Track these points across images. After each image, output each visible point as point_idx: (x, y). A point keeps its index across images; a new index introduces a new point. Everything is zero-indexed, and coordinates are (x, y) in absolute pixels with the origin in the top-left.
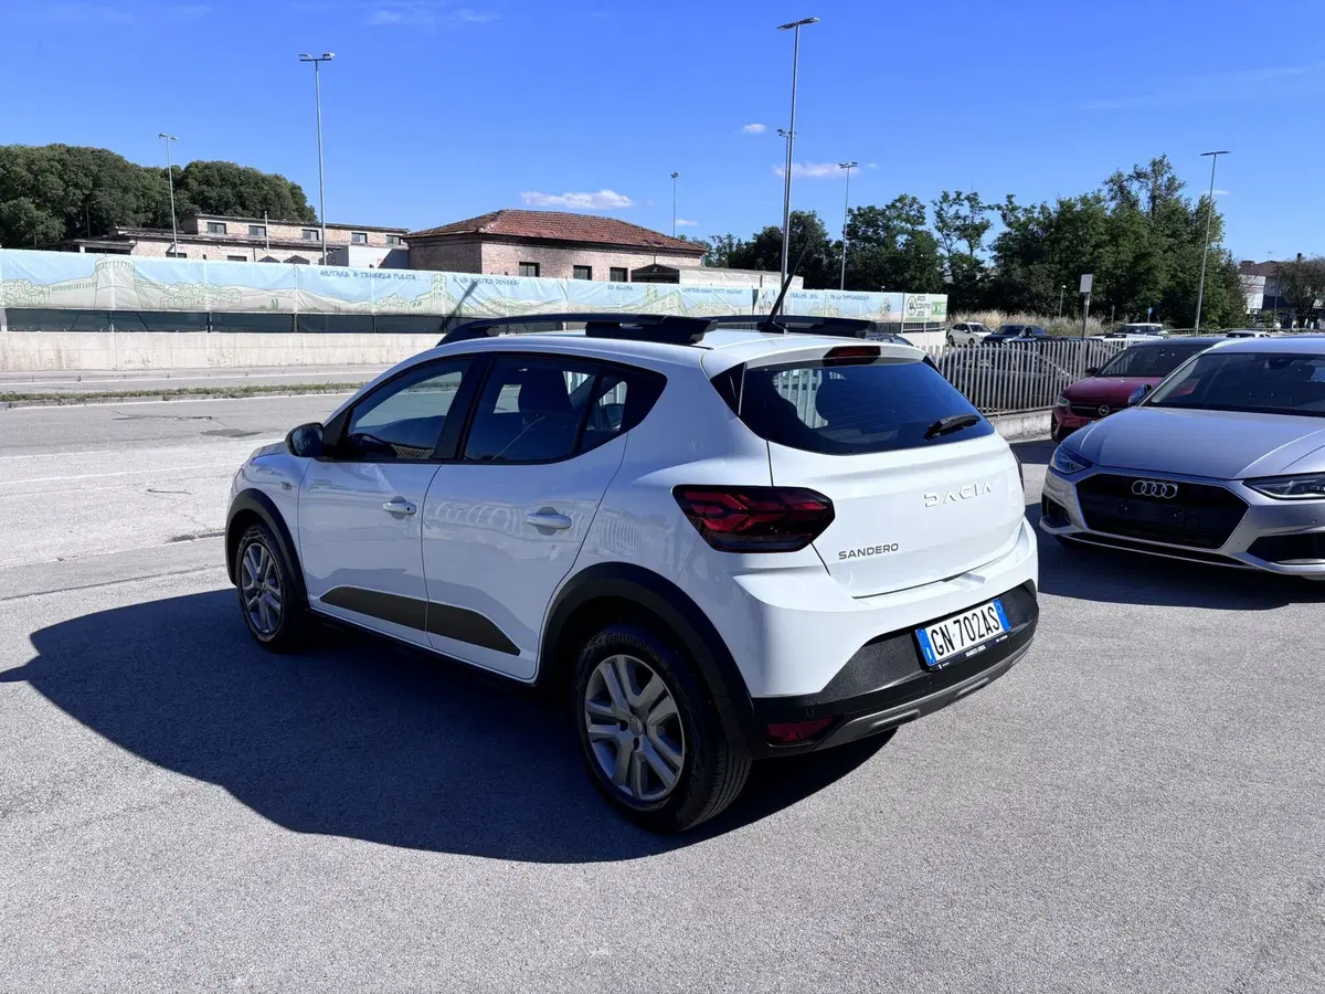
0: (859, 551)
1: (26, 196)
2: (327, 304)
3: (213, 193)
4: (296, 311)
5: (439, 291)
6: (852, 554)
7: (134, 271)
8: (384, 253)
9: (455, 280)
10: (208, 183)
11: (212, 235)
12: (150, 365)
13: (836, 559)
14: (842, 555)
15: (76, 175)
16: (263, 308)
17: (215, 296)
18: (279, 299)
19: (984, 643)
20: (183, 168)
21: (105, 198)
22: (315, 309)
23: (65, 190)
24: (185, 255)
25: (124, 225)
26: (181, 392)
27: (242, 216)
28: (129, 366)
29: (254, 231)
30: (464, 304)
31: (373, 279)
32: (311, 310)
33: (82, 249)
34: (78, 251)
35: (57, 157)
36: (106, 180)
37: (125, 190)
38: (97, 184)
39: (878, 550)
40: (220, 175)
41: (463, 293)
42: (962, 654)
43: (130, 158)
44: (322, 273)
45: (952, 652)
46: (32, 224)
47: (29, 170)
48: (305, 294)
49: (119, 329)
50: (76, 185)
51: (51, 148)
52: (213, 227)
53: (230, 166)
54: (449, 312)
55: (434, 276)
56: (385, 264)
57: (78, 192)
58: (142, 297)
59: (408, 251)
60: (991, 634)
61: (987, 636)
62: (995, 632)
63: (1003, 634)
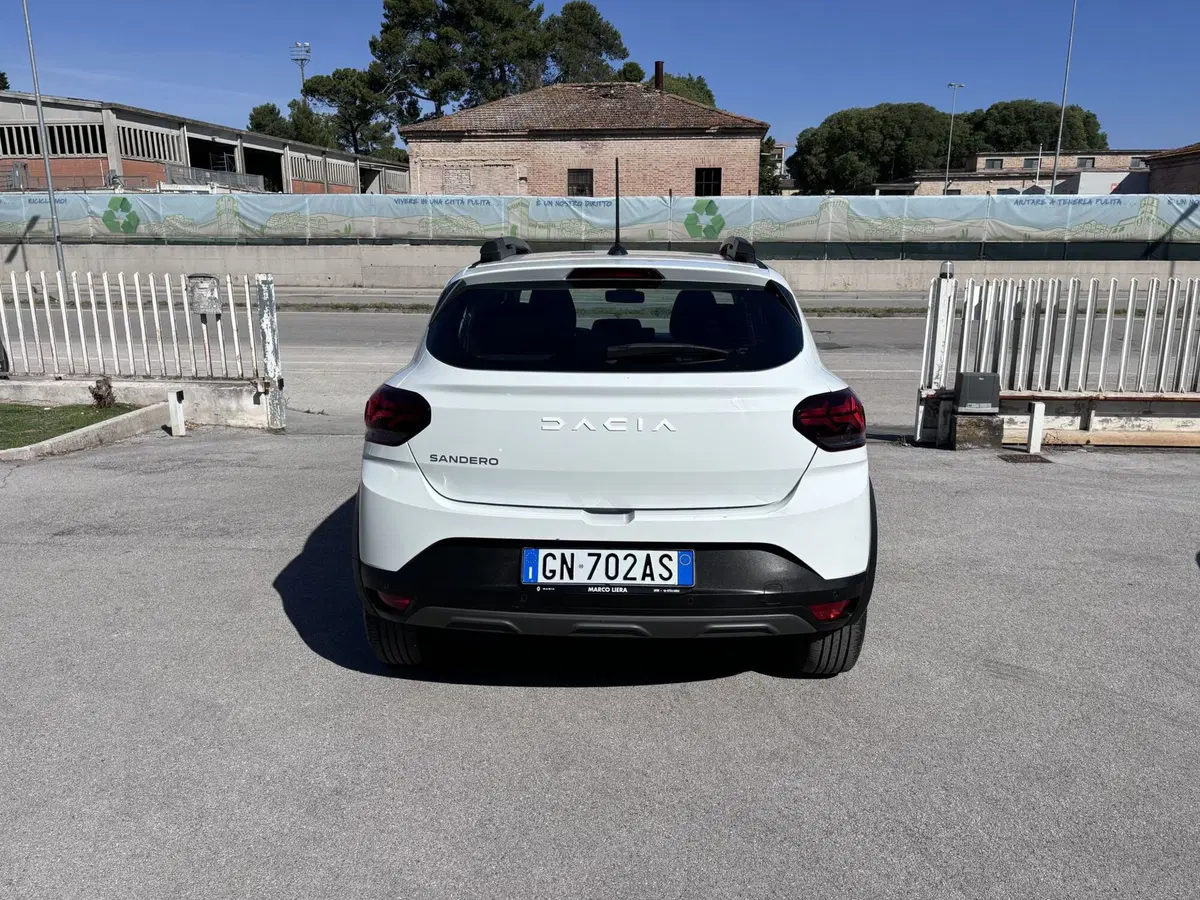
0: (451, 457)
1: (853, 149)
2: (1017, 232)
3: (1005, 131)
4: (984, 239)
5: (1148, 215)
6: (443, 458)
7: (849, 208)
8: (1121, 177)
9: (1170, 202)
10: (1004, 121)
11: (988, 171)
12: (850, 288)
13: (427, 461)
14: (433, 458)
15: (893, 128)
16: (953, 237)
17: (911, 228)
18: (970, 229)
19: (628, 587)
20: (985, 111)
21: (911, 146)
22: (1004, 237)
23: (883, 143)
24: (958, 192)
25: (924, 168)
26: (835, 311)
27: (1030, 149)
28: (834, 288)
29: (1029, 163)
30: (1177, 228)
31: (1071, 206)
32: (1000, 238)
33: (877, 191)
34: (874, 194)
35: (881, 115)
36: (915, 130)
37: (930, 137)
38: (908, 134)
39: (472, 460)
40: (1017, 113)
41: (1178, 216)
42: (582, 588)
43: (941, 108)
44: (1017, 202)
45: (566, 580)
46: (854, 173)
47: (860, 129)
48: (995, 223)
49: (831, 257)
50: (892, 138)
51: (879, 107)
52: (990, 164)
53: (1027, 102)
54: (1157, 237)
55: (1145, 199)
56: (1121, 189)
57: (892, 143)
58: (852, 231)
59: (1150, 174)
60: (648, 581)
61: (639, 581)
62: (658, 581)
63: (673, 587)
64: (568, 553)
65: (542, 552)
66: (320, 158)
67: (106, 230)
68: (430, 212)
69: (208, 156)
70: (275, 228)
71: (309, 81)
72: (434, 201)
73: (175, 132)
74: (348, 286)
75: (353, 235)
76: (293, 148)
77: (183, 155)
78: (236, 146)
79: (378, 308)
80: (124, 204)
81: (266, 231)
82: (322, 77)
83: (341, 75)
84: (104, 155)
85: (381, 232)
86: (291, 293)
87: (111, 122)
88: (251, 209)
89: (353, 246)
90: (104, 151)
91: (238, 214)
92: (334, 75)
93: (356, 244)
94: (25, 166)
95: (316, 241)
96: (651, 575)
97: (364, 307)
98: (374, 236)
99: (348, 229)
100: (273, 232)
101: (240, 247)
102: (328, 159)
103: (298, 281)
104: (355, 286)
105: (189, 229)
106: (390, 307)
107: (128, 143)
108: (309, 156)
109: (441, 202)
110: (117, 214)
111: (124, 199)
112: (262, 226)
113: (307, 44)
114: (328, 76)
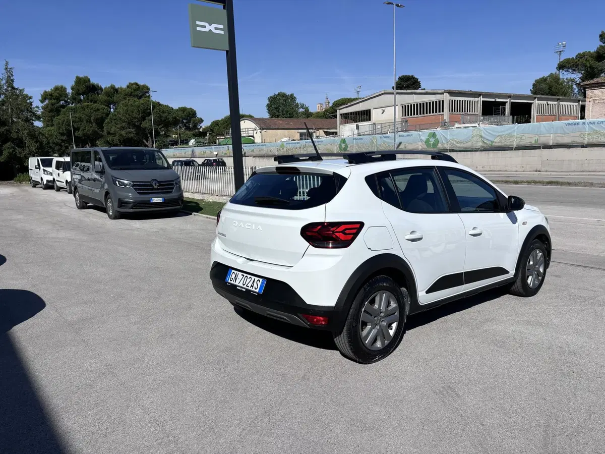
42: (236, 286)
45: (234, 282)
60: (251, 289)
61: (249, 288)
62: (254, 289)
63: (256, 293)
64: (238, 272)
65: (233, 271)
66: (556, 103)
67: (425, 147)
68: (587, 129)
69: (491, 109)
70: (498, 142)
71: (561, 62)
72: (590, 123)
73: (476, 99)
74: (533, 171)
75: (539, 144)
76: (539, 99)
77: (479, 109)
78: (507, 102)
79: (529, 183)
80: (434, 135)
81: (494, 144)
82: (569, 59)
83: (580, 56)
84: (442, 113)
85: (555, 142)
86: (500, 174)
87: (447, 98)
88: (488, 134)
89: (539, 150)
90: (443, 111)
91: (481, 137)
92: (577, 56)
93: (540, 149)
94: (407, 121)
95: (518, 148)
96: (253, 287)
97: (521, 182)
98: (551, 144)
99: (536, 141)
100: (497, 144)
101: (480, 152)
102: (560, 103)
103: (507, 168)
104: (536, 171)
105: (459, 145)
106: (535, 182)
107: (454, 107)
108: (549, 102)
109: (594, 123)
110: (431, 140)
111: (434, 133)
112: (492, 142)
113: (564, 43)
114: (573, 58)
